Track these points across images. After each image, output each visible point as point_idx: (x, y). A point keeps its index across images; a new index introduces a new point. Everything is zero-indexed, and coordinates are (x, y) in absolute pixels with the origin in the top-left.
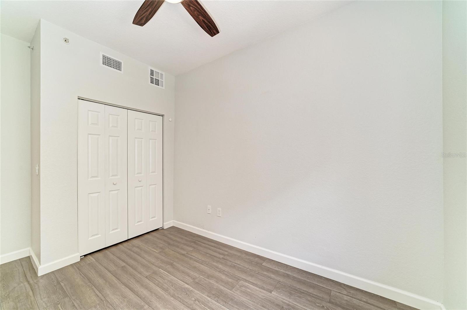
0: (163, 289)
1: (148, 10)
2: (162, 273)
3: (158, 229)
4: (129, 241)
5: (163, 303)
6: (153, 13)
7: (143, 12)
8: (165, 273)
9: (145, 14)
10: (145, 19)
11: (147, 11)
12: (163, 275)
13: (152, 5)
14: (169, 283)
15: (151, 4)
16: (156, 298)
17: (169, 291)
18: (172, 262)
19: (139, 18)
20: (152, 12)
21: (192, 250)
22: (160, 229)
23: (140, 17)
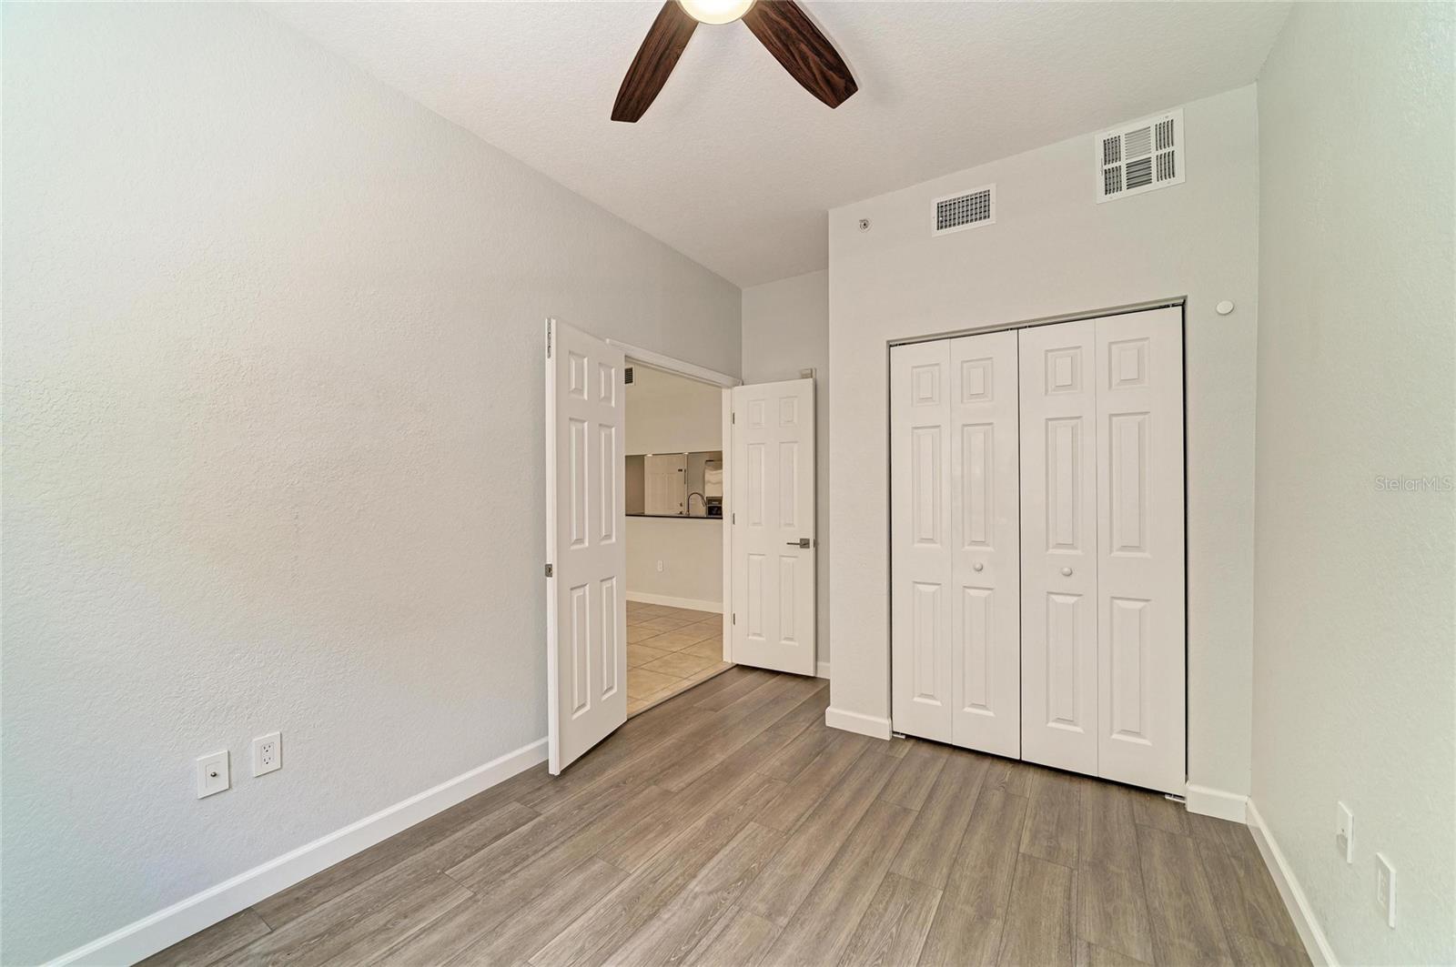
0: (857, 936)
1: (800, 52)
2: (927, 903)
3: (1164, 794)
4: (1021, 766)
5: (801, 956)
6: (821, 45)
7: (805, 69)
8: (928, 912)
9: (812, 65)
10: (831, 72)
11: (805, 59)
12: (916, 911)
13: (788, 35)
14: (890, 940)
15: (783, 37)
16: (817, 931)
17: (852, 954)
18: (999, 911)
19: (821, 88)
20: (817, 45)
21: (1138, 957)
22: (1167, 797)
23: (818, 83)
